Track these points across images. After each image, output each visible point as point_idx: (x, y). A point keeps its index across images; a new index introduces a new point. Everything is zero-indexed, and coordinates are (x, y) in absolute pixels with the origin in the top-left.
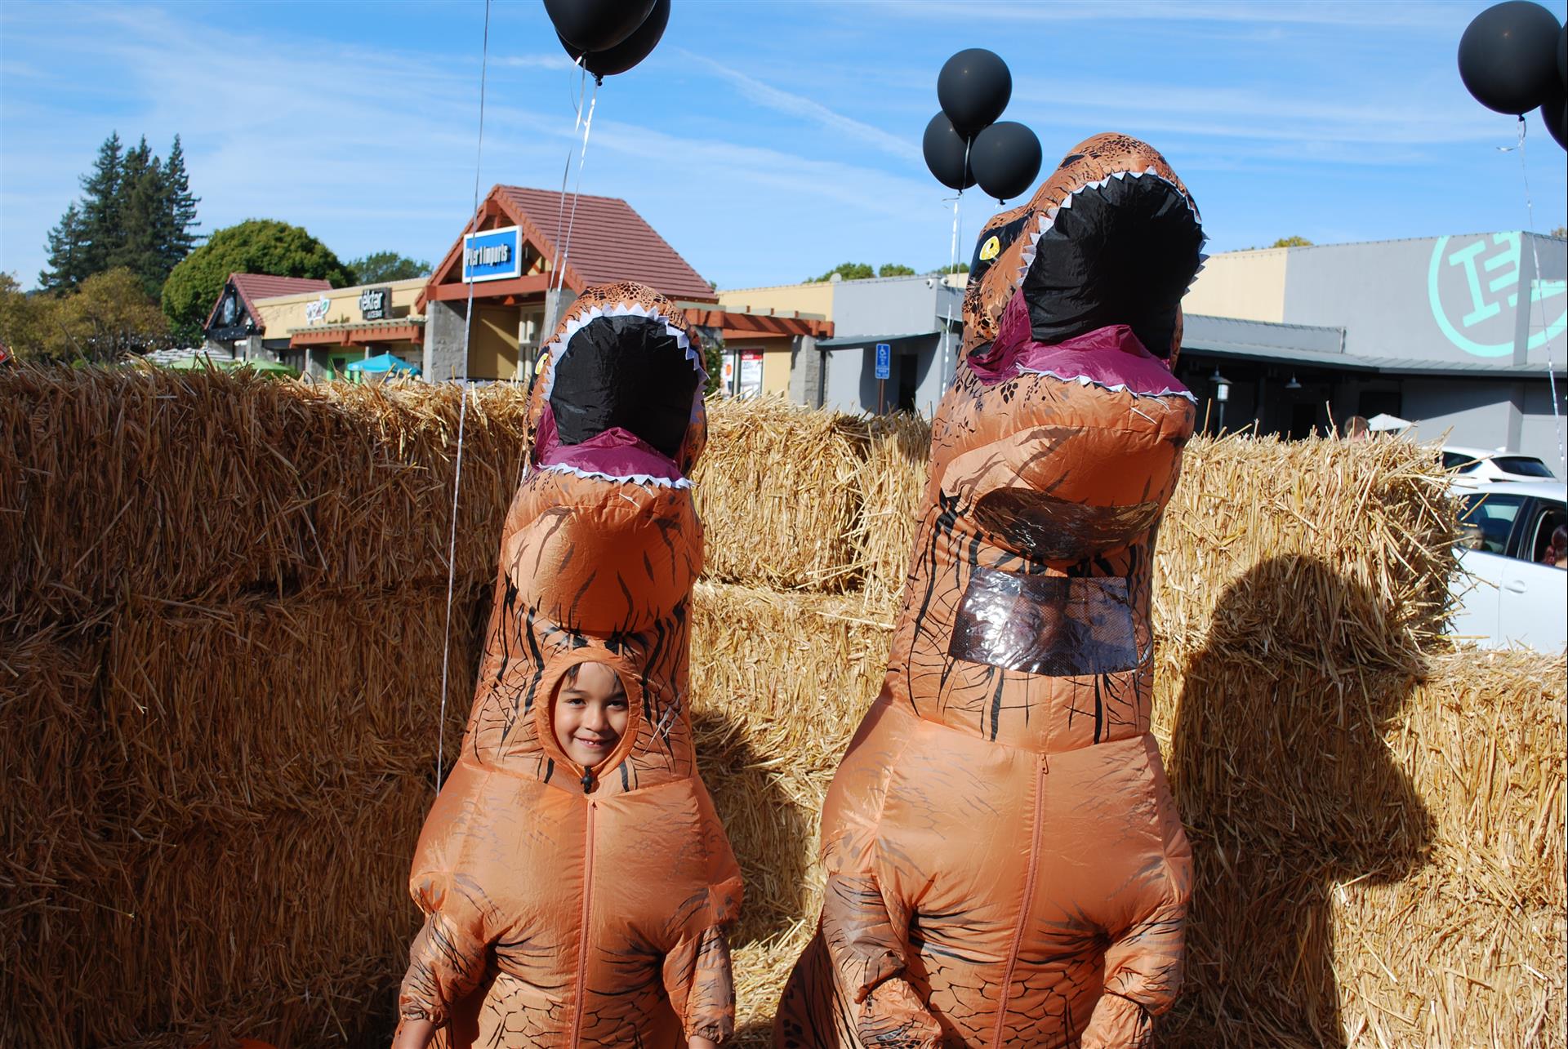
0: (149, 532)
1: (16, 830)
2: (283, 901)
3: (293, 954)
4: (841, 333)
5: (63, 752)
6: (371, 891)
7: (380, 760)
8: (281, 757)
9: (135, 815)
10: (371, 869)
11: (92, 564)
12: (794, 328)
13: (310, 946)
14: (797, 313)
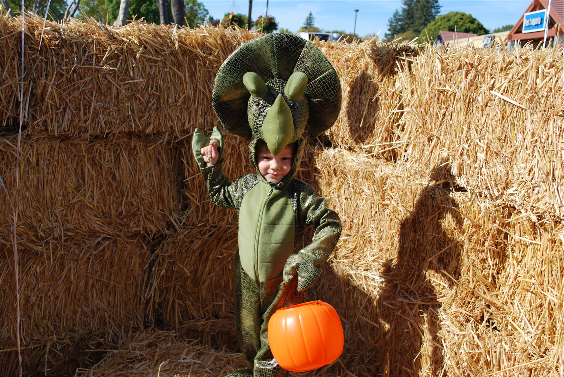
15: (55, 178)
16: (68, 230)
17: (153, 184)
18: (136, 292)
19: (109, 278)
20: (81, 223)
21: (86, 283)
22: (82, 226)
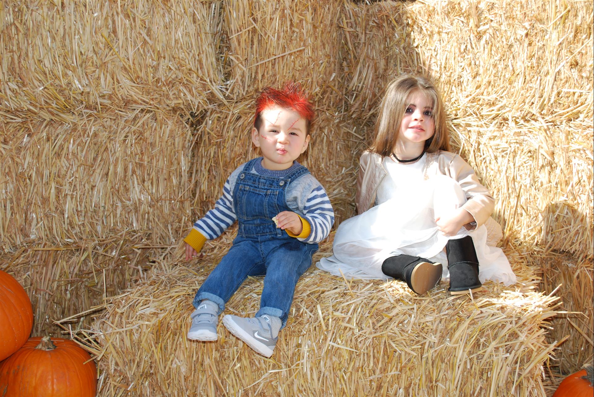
2: (53, 185)
3: (67, 221)
6: (134, 187)
7: (135, 97)
8: (40, 81)
10: (134, 172)
13: (82, 218)
15: (84, 29)
16: (103, 97)
17: (190, 46)
18: (180, 183)
19: (150, 162)
20: (116, 89)
21: (125, 169)
22: (117, 92)
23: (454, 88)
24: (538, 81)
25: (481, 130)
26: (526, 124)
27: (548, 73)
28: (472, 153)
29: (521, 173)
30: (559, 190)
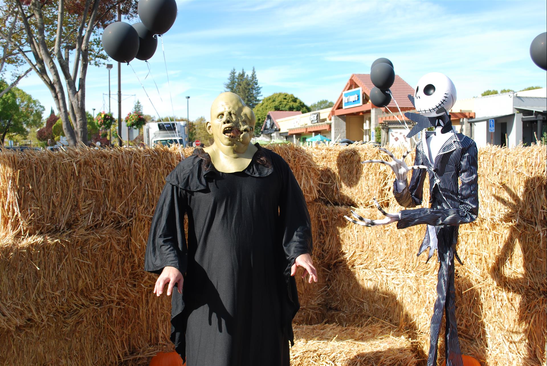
0: (144, 196)
1: (104, 283)
4: (478, 116)
5: (118, 261)
9: (142, 280)
11: (126, 206)
12: (460, 116)
14: (461, 110)
23: (375, 253)
24: (411, 256)
25: (388, 274)
26: (407, 274)
27: (415, 253)
28: (384, 284)
29: (407, 295)
30: (422, 305)
